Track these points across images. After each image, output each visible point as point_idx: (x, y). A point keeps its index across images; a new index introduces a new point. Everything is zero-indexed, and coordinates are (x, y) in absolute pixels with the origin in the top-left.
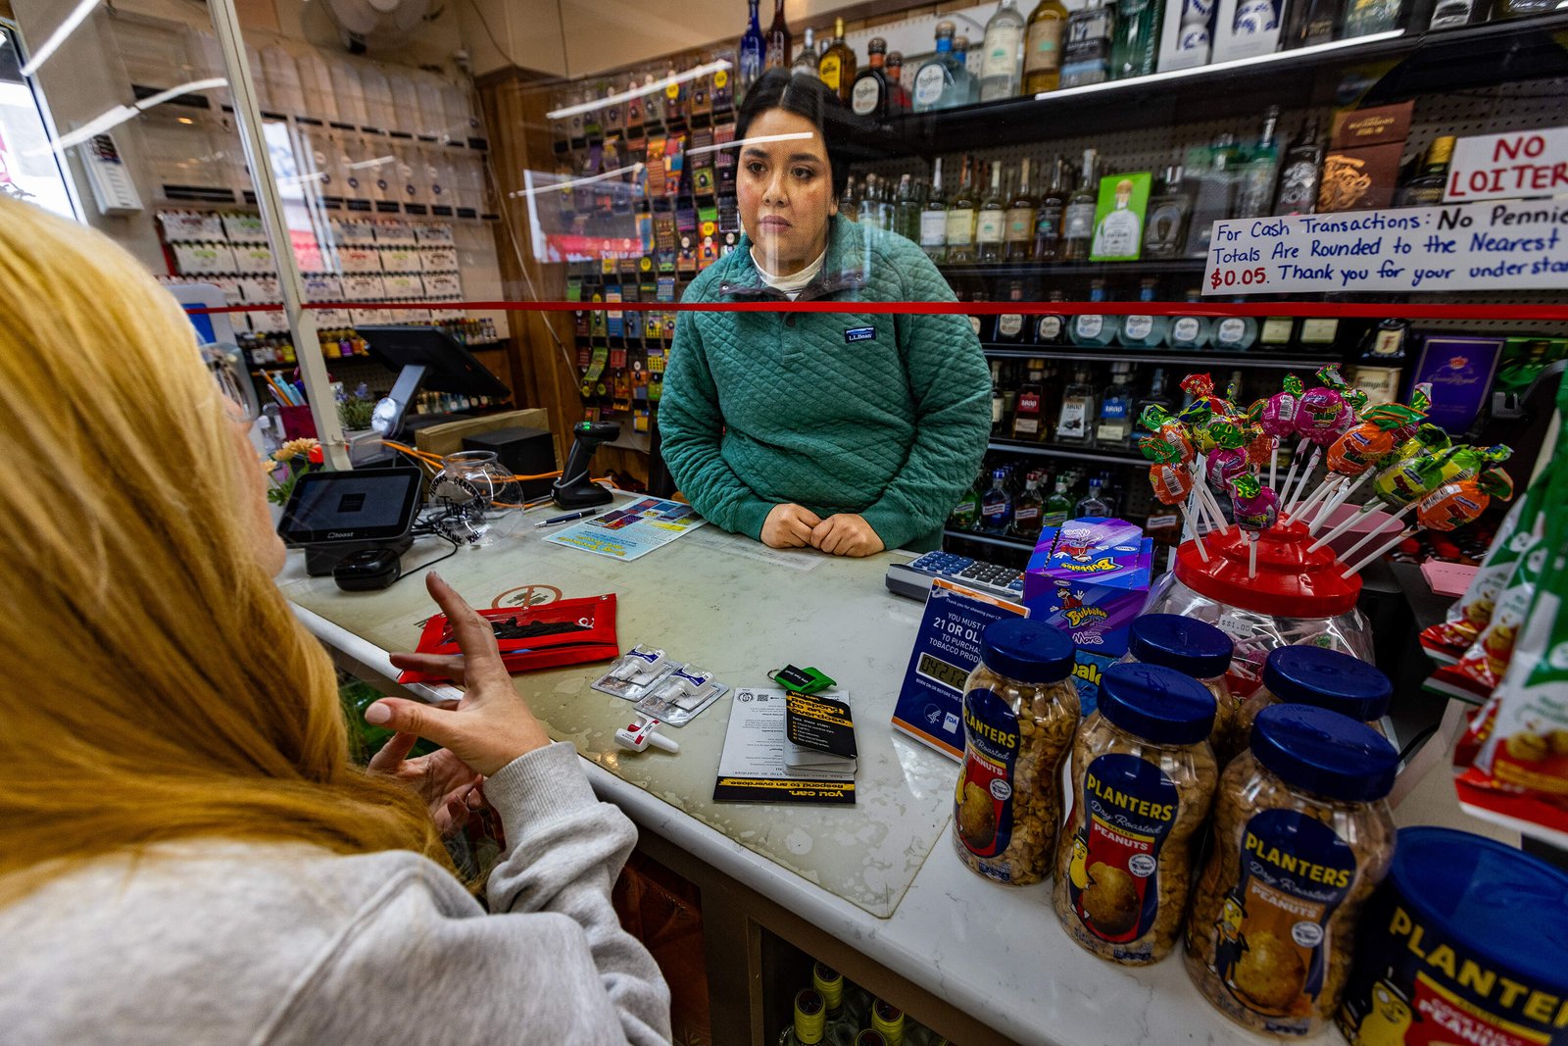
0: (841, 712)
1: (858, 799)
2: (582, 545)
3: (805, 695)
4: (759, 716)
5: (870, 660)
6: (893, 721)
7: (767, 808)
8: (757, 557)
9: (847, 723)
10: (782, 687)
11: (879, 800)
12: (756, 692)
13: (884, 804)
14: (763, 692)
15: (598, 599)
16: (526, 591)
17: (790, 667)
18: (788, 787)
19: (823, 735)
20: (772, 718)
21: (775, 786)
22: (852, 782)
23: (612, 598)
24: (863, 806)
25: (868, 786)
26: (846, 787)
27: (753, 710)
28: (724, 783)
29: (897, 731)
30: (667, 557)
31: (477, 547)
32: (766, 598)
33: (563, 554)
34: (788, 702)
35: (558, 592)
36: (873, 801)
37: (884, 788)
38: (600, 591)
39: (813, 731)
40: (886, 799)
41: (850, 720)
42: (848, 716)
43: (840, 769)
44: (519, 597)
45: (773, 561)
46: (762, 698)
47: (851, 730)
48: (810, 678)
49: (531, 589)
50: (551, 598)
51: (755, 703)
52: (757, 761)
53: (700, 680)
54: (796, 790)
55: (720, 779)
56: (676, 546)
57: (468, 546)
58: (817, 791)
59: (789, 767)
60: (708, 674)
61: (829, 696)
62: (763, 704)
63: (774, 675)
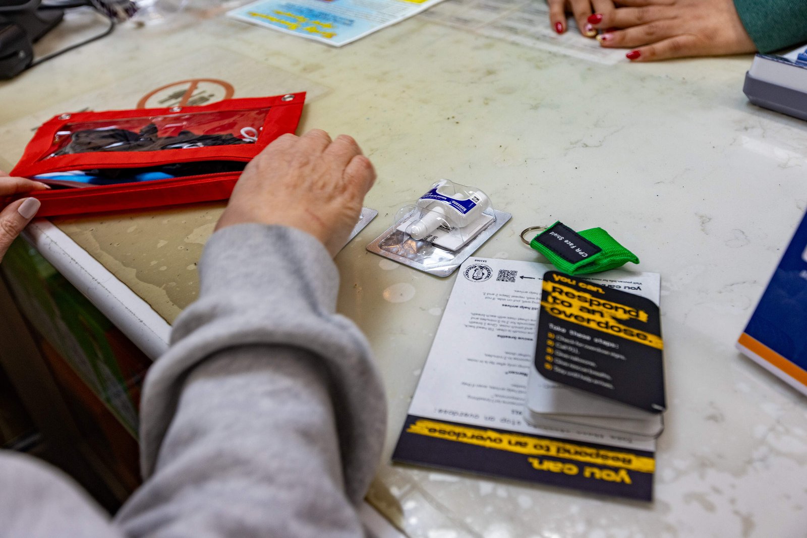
0: (643, 317)
1: (661, 491)
2: (279, 24)
3: (578, 281)
4: (496, 308)
5: (704, 221)
6: (742, 341)
7: (486, 487)
8: (529, 42)
9: (652, 341)
10: (542, 260)
11: (700, 498)
12: (496, 265)
13: (710, 507)
14: (509, 266)
15: (279, 98)
16: (186, 87)
17: (559, 224)
18: (529, 450)
19: (603, 363)
20: (517, 313)
21: (504, 446)
22: (650, 455)
23: (300, 97)
24: (667, 508)
25: (680, 464)
26: (639, 464)
27: (488, 296)
28: (420, 428)
29: (744, 358)
30: (394, 41)
31: (141, 25)
32: (535, 108)
33: (251, 36)
34: (545, 295)
35: (229, 88)
36: (690, 497)
37: (711, 473)
38: (285, 89)
39: (584, 354)
40: (713, 498)
41: (658, 333)
42: (654, 326)
43: (628, 427)
44: (175, 96)
45: (554, 49)
46: (506, 276)
47: (658, 354)
48: (593, 249)
49: (195, 83)
50: (219, 95)
51: (493, 285)
52: (481, 393)
53: (468, 205)
54: (541, 459)
55: (412, 420)
56: (411, 25)
57: (129, 24)
58: (581, 465)
59: (534, 414)
60: (479, 195)
61: (622, 283)
62: (507, 287)
63: (531, 237)
